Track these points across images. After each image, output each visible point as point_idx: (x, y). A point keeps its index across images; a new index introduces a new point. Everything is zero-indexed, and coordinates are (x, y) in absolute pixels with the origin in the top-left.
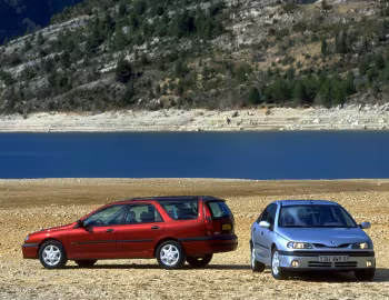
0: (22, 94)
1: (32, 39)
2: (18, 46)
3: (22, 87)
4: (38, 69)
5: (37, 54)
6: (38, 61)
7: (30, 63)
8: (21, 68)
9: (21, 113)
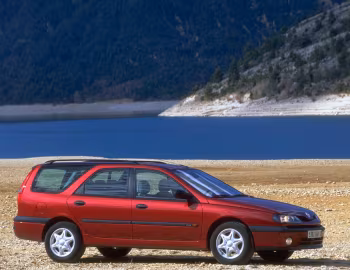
0: (311, 76)
1: (323, 18)
2: (308, 25)
3: (311, 68)
4: (328, 49)
5: (328, 33)
6: (329, 41)
7: (321, 44)
8: (311, 49)
9: (309, 95)
